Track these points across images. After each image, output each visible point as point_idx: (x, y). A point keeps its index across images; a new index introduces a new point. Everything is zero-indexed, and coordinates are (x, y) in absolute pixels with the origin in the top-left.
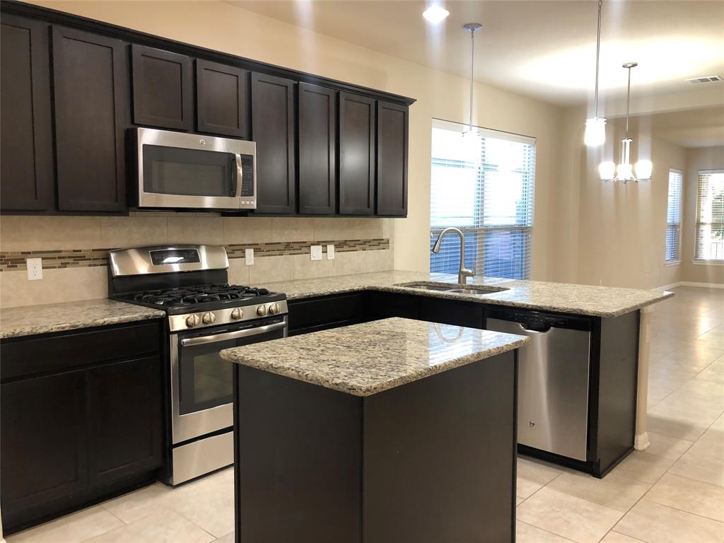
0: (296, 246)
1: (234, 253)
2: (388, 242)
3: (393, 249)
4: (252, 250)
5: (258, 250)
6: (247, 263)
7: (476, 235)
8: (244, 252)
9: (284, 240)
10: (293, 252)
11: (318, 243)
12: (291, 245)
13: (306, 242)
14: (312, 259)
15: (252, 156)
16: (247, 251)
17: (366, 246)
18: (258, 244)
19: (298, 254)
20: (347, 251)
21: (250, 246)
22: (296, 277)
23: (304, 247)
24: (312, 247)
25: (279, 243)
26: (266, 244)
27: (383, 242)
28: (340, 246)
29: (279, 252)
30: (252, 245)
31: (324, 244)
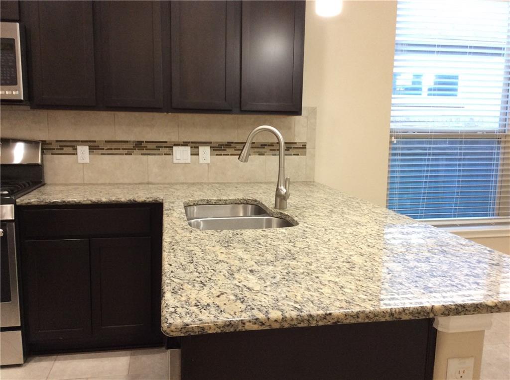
0: (150, 146)
1: (62, 149)
2: (304, 146)
3: (313, 156)
4: (87, 148)
5: (94, 147)
6: (80, 161)
7: (499, 142)
8: (76, 149)
9: (132, 138)
10: (145, 152)
11: (185, 144)
12: (143, 145)
13: (166, 142)
14: (175, 161)
15: (13, 40)
16: (79, 148)
17: (267, 149)
18: (95, 141)
19: (155, 155)
20: (232, 155)
21: (84, 142)
22: (151, 180)
23: (164, 147)
24: (175, 148)
25: (127, 142)
26: (106, 142)
27: (293, 146)
28: (219, 148)
29: (126, 152)
30: (86, 141)
31: (195, 146)
